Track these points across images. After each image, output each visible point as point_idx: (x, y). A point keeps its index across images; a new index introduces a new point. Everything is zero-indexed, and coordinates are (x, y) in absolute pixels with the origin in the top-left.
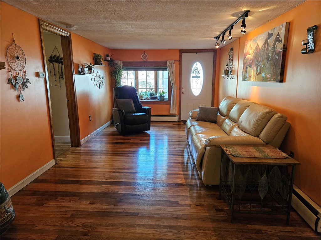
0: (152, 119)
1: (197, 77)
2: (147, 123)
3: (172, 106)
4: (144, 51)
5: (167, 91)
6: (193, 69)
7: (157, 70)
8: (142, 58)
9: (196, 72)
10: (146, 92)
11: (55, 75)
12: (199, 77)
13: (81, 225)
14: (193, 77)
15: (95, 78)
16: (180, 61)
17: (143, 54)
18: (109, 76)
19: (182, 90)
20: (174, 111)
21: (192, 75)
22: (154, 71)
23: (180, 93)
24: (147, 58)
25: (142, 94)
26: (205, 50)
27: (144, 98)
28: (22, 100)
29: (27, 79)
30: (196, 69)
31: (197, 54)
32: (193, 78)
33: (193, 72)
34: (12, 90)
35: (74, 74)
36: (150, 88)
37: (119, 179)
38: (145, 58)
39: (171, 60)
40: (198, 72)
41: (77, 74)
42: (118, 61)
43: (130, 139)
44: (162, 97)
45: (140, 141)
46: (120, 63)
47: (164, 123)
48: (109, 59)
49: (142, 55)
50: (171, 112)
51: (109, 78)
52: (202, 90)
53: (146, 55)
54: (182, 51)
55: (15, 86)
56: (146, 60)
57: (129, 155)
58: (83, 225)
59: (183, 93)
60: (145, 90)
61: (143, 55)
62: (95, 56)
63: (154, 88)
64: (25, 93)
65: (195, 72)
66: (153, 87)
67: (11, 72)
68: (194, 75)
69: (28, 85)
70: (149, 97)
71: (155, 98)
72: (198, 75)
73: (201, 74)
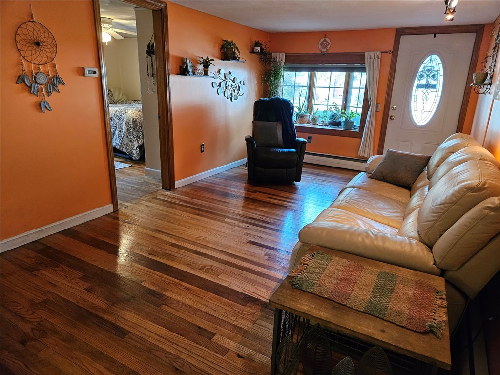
0: (307, 158)
1: (427, 86)
2: (295, 168)
3: (364, 142)
4: (325, 34)
5: (360, 111)
6: (421, 69)
7: (349, 70)
8: (320, 47)
9: (428, 76)
10: (325, 112)
11: (153, 74)
12: (434, 87)
13: (36, 322)
14: (419, 86)
15: (220, 83)
16: (395, 53)
17: (322, 40)
18: (258, 79)
19: (391, 113)
20: (366, 152)
21: (416, 82)
22: (344, 73)
23: (385, 118)
24: (329, 47)
25: (317, 115)
26: (454, 29)
27: (320, 122)
28: (46, 110)
29: (58, 78)
30: (428, 70)
31: (435, 36)
32: (419, 89)
33: (422, 76)
34: (26, 94)
35: (169, 74)
36: (334, 105)
37: (168, 260)
38: (324, 48)
39: (374, 51)
40: (433, 76)
41: (178, 74)
42: (277, 53)
43: (255, 192)
44: (348, 123)
45: (269, 198)
46: (281, 57)
47: (343, 172)
48: (258, 49)
49: (320, 42)
50: (360, 153)
51: (258, 83)
52: (434, 115)
53: (327, 42)
54: (401, 32)
55: (30, 88)
56: (326, 51)
57: (227, 220)
58: (39, 324)
59: (391, 119)
60: (325, 108)
61: (322, 43)
62: (225, 45)
63: (341, 105)
64: (52, 99)
65: (426, 75)
66: (340, 102)
67: (22, 65)
68: (423, 82)
69: (60, 87)
70: (327, 120)
71: (338, 124)
72: (433, 82)
73: (440, 82)
